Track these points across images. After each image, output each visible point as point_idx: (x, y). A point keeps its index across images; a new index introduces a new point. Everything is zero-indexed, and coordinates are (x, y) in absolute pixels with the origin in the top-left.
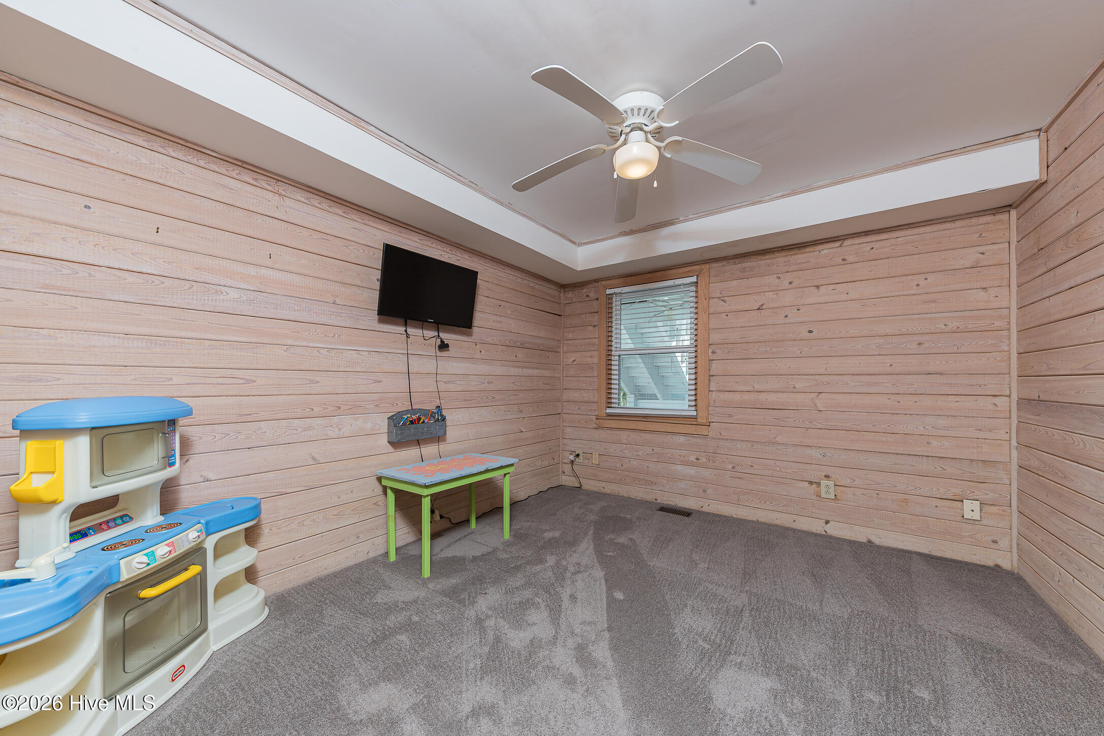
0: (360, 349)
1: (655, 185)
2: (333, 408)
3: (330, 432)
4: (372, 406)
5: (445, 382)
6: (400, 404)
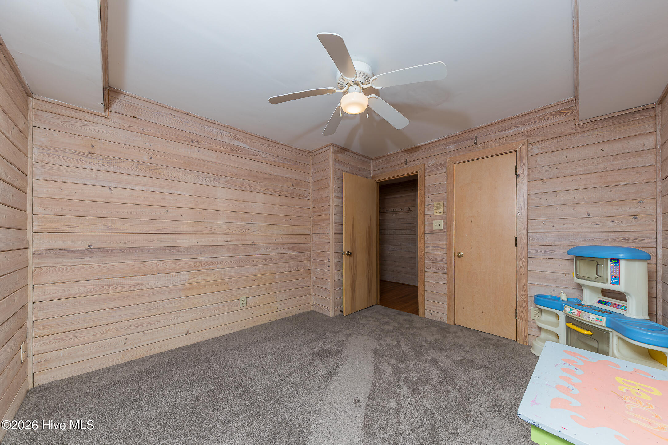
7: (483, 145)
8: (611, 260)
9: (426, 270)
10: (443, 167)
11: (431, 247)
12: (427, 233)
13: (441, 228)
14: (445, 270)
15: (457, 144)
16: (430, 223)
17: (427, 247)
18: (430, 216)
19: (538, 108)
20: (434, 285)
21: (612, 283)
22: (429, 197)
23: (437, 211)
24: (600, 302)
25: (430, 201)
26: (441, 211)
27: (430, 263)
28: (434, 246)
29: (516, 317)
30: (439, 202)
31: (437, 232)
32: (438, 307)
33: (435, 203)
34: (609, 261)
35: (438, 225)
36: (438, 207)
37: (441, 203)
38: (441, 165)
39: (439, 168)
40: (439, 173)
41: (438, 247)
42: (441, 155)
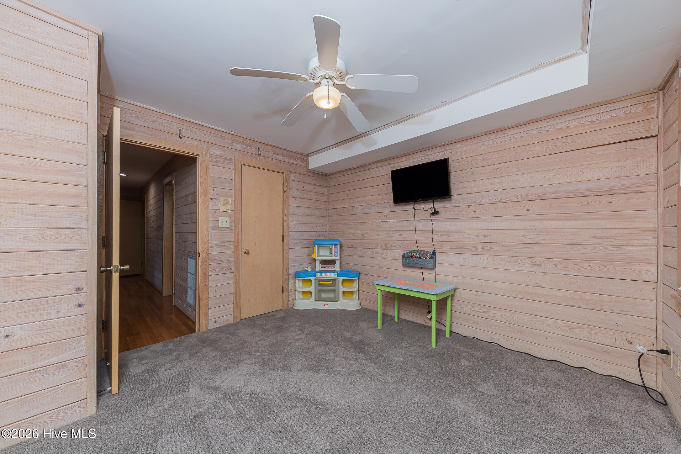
0: (394, 220)
1: (325, 117)
2: (384, 246)
3: (383, 256)
4: (399, 247)
5: (440, 235)
6: (412, 247)
7: (264, 158)
8: (335, 245)
9: (210, 274)
10: (230, 162)
11: (216, 247)
12: (211, 230)
13: (228, 225)
14: (231, 269)
15: (244, 146)
16: (215, 219)
17: (211, 247)
18: (215, 212)
19: (294, 151)
20: (219, 288)
21: (335, 256)
22: (214, 190)
23: (224, 207)
24: (322, 267)
25: (216, 195)
26: (228, 208)
27: (214, 265)
28: (220, 246)
29: (283, 292)
30: (227, 199)
31: (223, 230)
32: (224, 310)
33: (222, 199)
34: (334, 246)
35: (224, 222)
36: (226, 203)
37: (229, 200)
38: (228, 159)
39: (226, 161)
40: (225, 166)
41: (224, 246)
42: (229, 149)
